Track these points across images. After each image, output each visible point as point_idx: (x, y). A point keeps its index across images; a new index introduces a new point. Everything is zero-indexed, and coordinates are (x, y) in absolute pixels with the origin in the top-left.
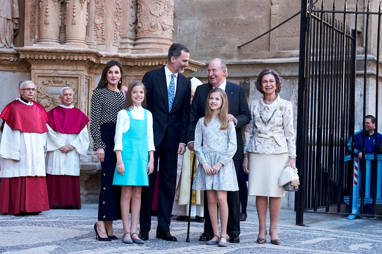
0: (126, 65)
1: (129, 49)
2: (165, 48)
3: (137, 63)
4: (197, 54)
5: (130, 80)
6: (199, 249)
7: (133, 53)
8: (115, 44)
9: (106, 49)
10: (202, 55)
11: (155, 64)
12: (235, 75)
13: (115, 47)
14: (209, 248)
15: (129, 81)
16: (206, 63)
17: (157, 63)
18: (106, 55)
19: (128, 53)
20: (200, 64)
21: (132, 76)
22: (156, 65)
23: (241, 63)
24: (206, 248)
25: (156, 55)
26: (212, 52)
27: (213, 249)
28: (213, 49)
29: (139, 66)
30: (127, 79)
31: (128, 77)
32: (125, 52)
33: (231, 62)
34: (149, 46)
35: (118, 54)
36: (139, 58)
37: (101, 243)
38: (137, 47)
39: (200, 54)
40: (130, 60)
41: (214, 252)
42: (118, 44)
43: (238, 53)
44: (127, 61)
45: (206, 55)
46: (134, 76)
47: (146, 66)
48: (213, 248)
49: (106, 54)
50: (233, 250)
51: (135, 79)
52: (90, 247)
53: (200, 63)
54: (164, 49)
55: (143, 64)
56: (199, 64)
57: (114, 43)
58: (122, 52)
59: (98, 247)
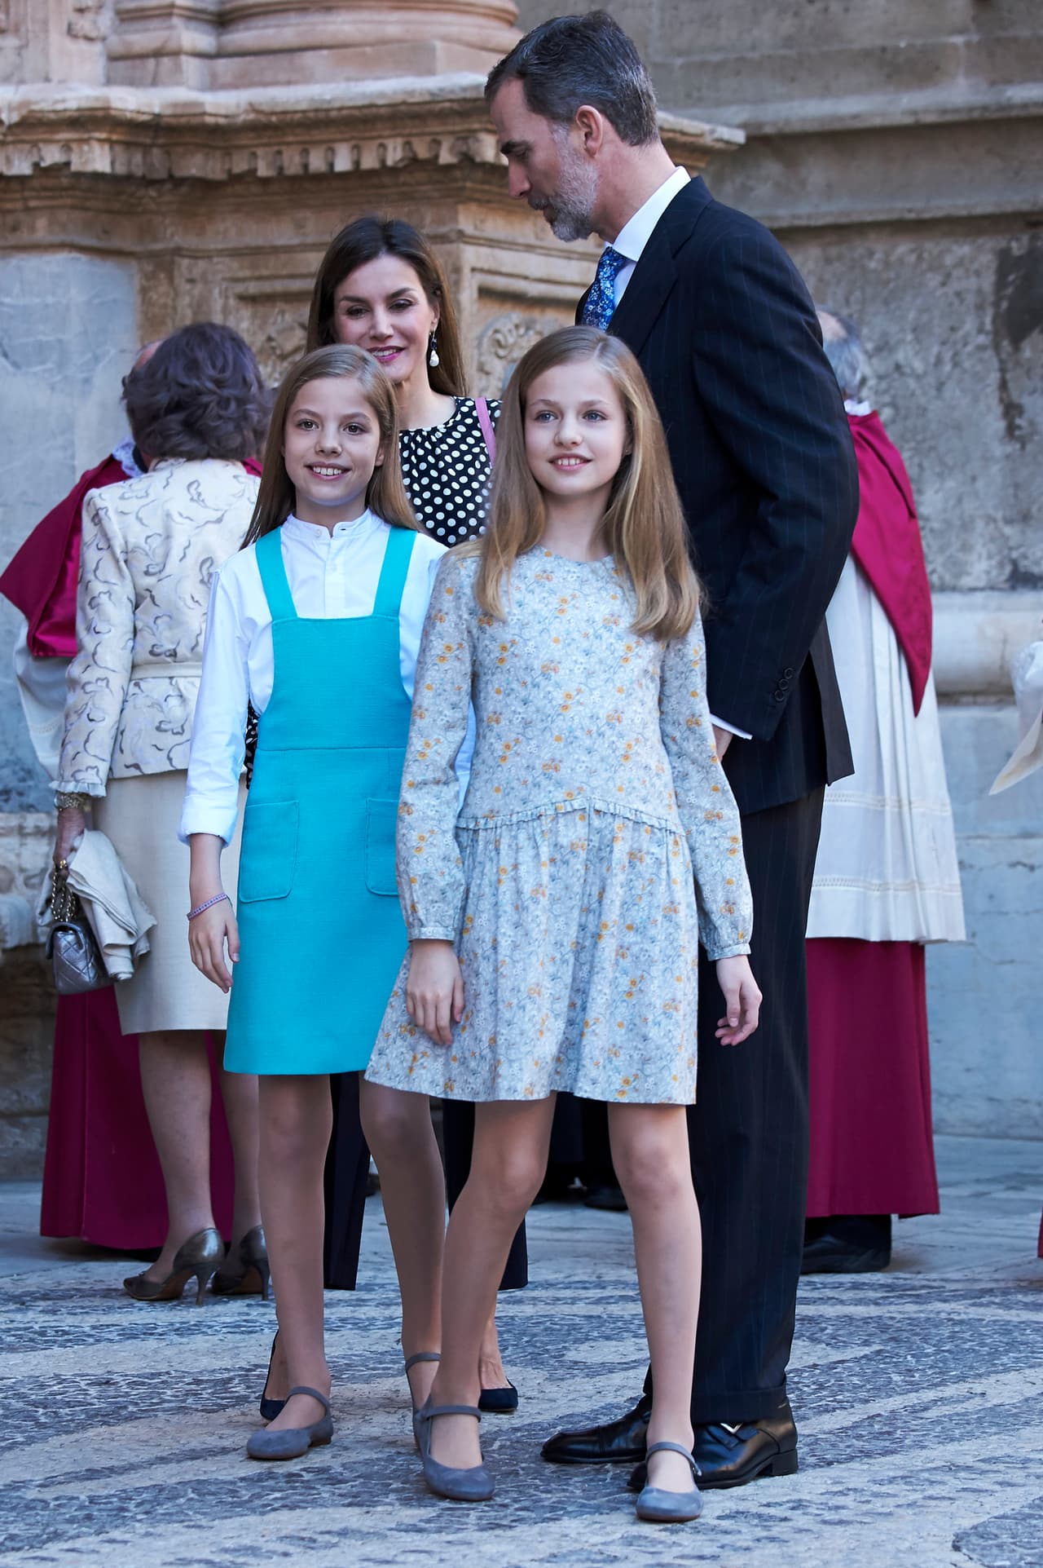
0: (171, 177)
1: (184, 58)
2: (446, 39)
3: (246, 153)
4: (679, 61)
5: (206, 281)
6: (772, 1511)
7: (214, 84)
8: (84, 24)
9: (19, 67)
10: (719, 66)
11: (383, 162)
12: (961, 202)
13: (83, 45)
14: (841, 1493)
15: (198, 290)
16: (743, 126)
17: (394, 154)
18: (24, 112)
19: (178, 84)
20: (708, 141)
21: (221, 253)
22: (390, 162)
23: (1001, 108)
24: (823, 1499)
25: (382, 95)
26: (788, 42)
27: (878, 1505)
28: (796, 14)
29: (265, 181)
30: (180, 282)
31: (185, 262)
32: (155, 82)
33: (926, 111)
34: (331, 28)
35: (107, 99)
36: (263, 119)
37: (83, 1497)
38: (244, 36)
39: (697, 58)
40: (198, 140)
41: (884, 1524)
42: (106, 21)
43: (975, 38)
44: (180, 150)
45: (741, 66)
46: (235, 253)
47: (319, 178)
48: (876, 1495)
49: (25, 104)
50: (1017, 1507)
51: (241, 274)
52: (13, 1530)
53: (706, 127)
54: (439, 44)
55: (292, 163)
56: (701, 141)
57: (74, 17)
58: (132, 82)
59: (72, 1529)
